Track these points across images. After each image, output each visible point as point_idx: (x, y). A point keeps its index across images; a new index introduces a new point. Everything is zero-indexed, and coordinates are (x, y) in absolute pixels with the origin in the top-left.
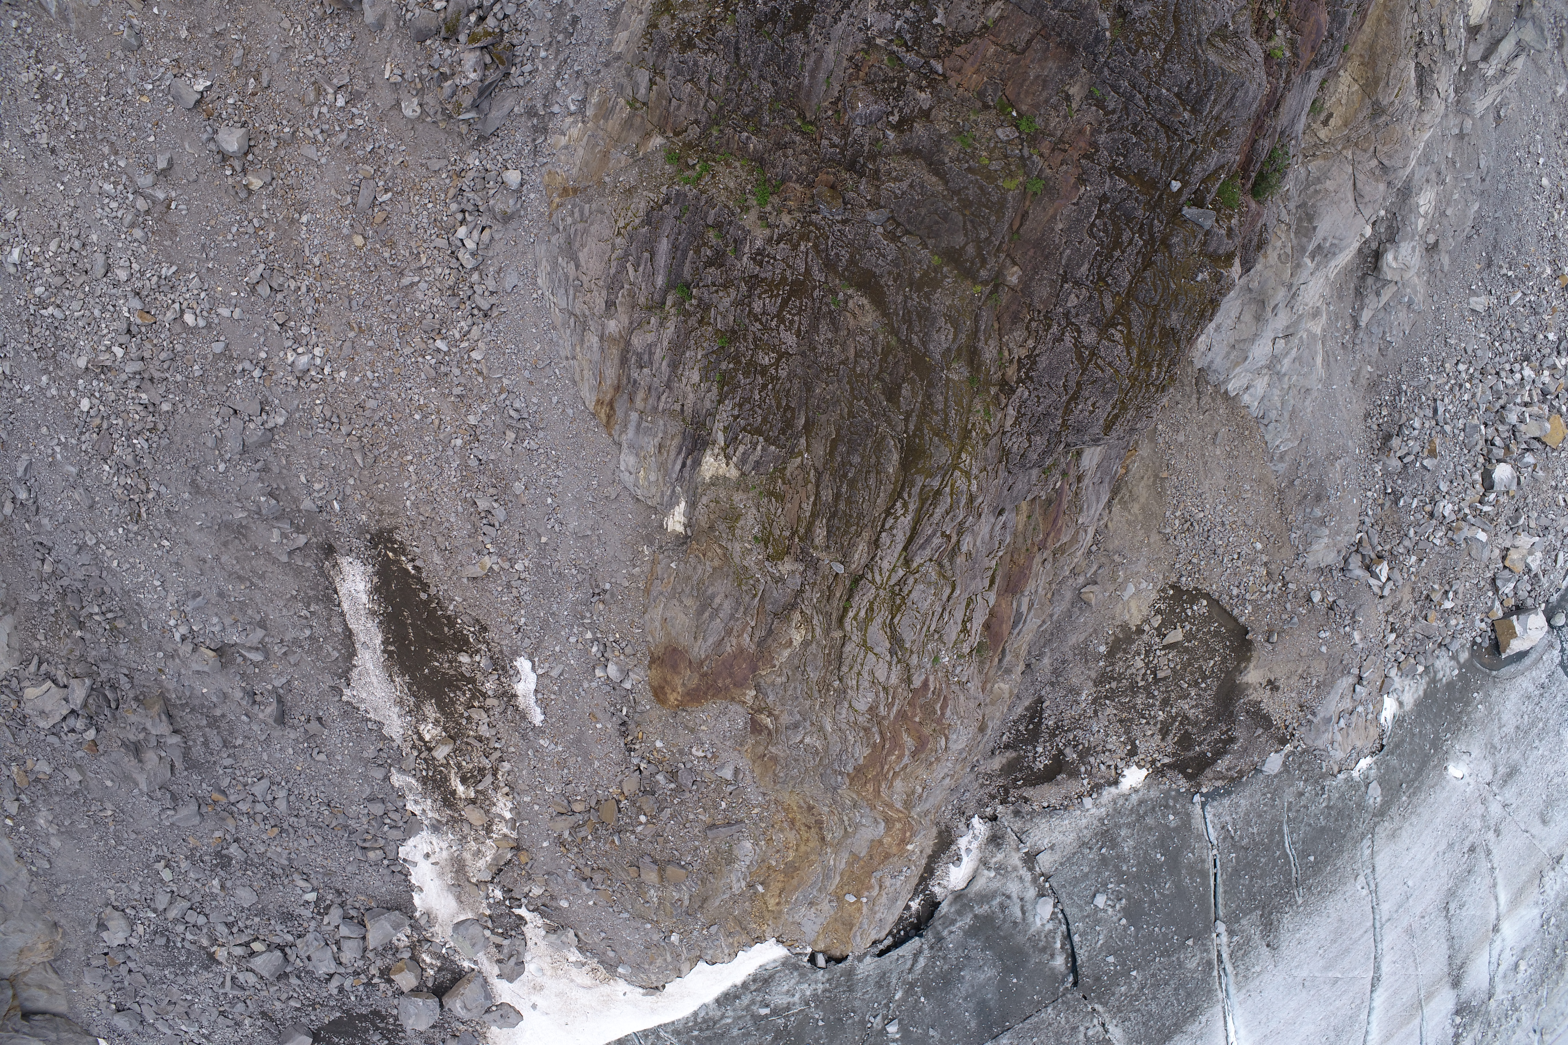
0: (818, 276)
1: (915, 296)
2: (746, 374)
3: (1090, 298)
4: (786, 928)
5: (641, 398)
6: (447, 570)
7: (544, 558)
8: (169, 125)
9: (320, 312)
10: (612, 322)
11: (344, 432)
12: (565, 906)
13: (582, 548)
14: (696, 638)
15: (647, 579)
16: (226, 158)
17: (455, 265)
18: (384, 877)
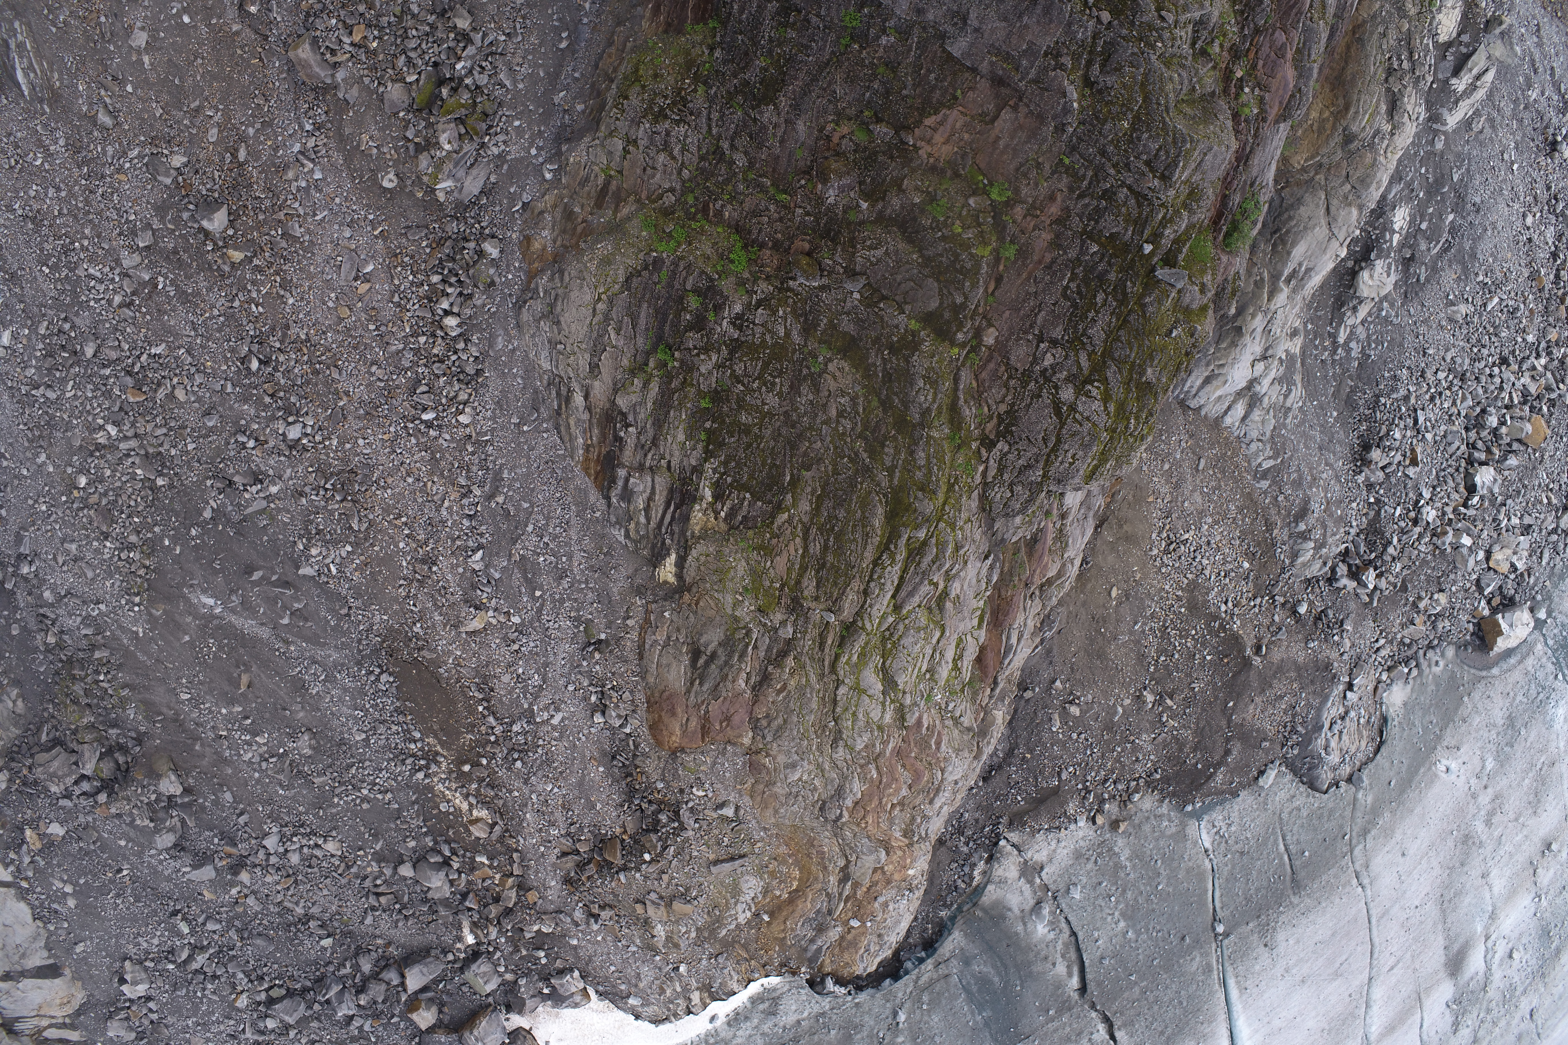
0: (798, 339)
1: (894, 359)
2: (731, 434)
3: (1066, 357)
4: (793, 953)
5: (628, 455)
6: (445, 626)
7: (540, 611)
8: (148, 203)
9: (308, 382)
10: (597, 384)
11: (338, 498)
12: (575, 942)
13: (576, 600)
14: (692, 684)
15: (641, 628)
16: (207, 234)
17: (439, 333)
18: (397, 921)
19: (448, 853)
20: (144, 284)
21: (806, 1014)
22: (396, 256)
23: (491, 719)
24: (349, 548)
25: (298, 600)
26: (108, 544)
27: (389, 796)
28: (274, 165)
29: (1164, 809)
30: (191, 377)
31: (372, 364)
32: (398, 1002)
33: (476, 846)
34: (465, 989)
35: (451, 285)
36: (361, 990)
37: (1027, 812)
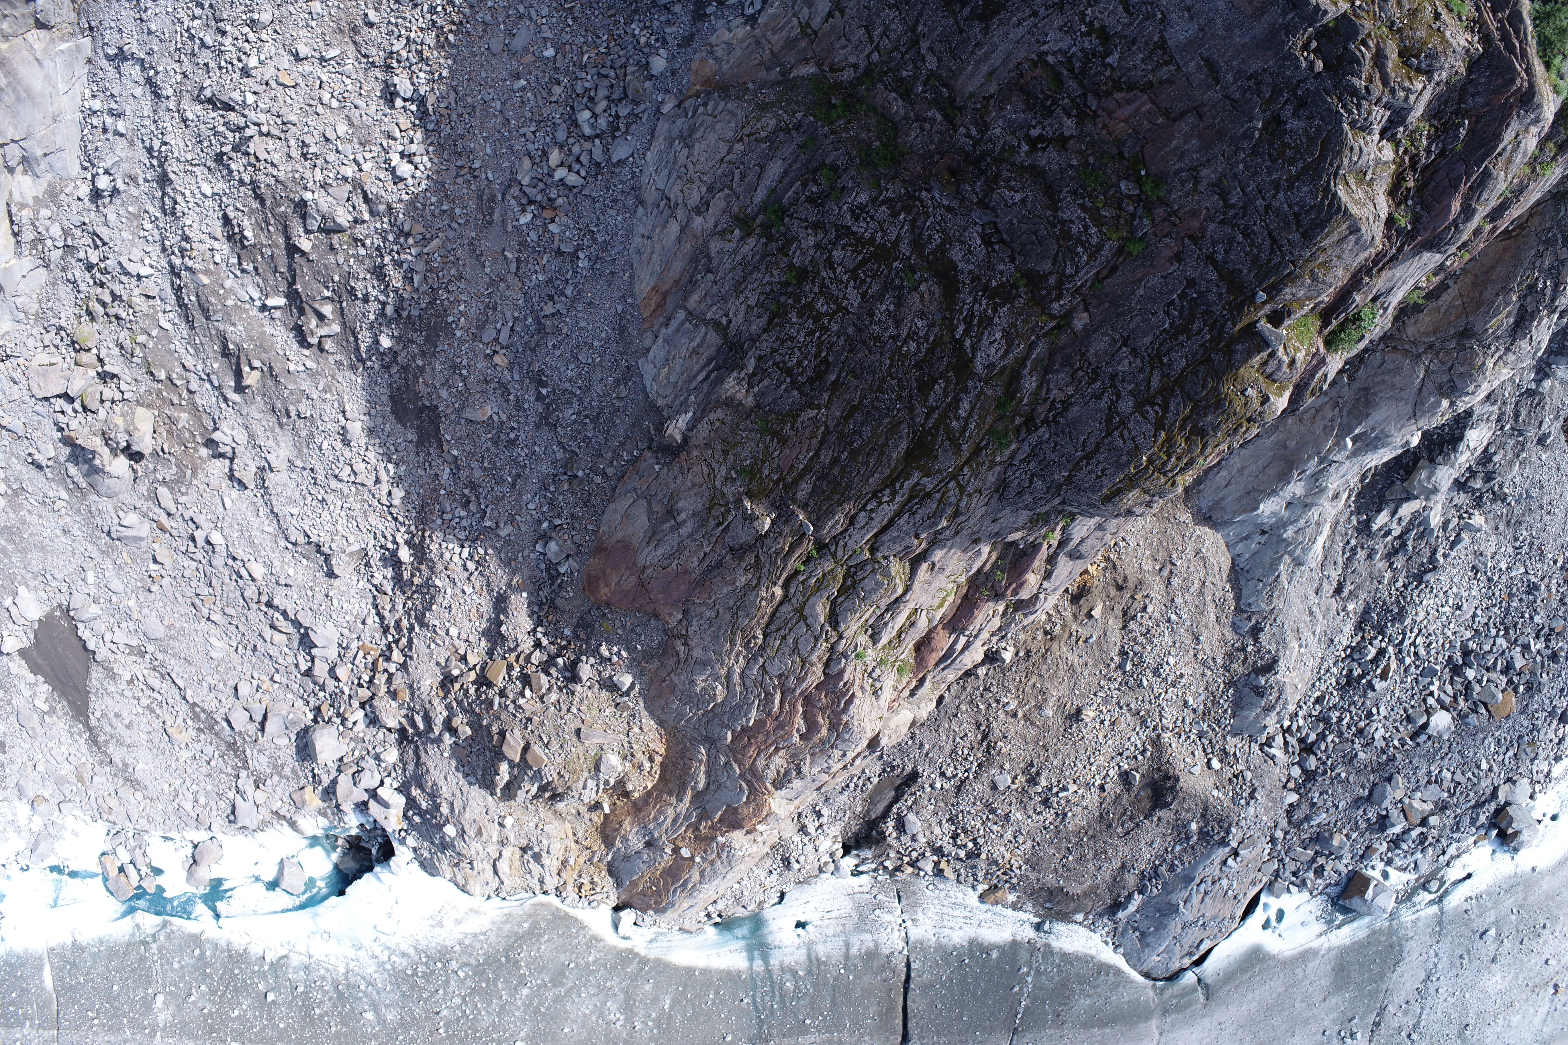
0: (905, 249)
1: (984, 302)
2: (800, 315)
3: (1141, 370)
5: (694, 301)
14: (648, 544)
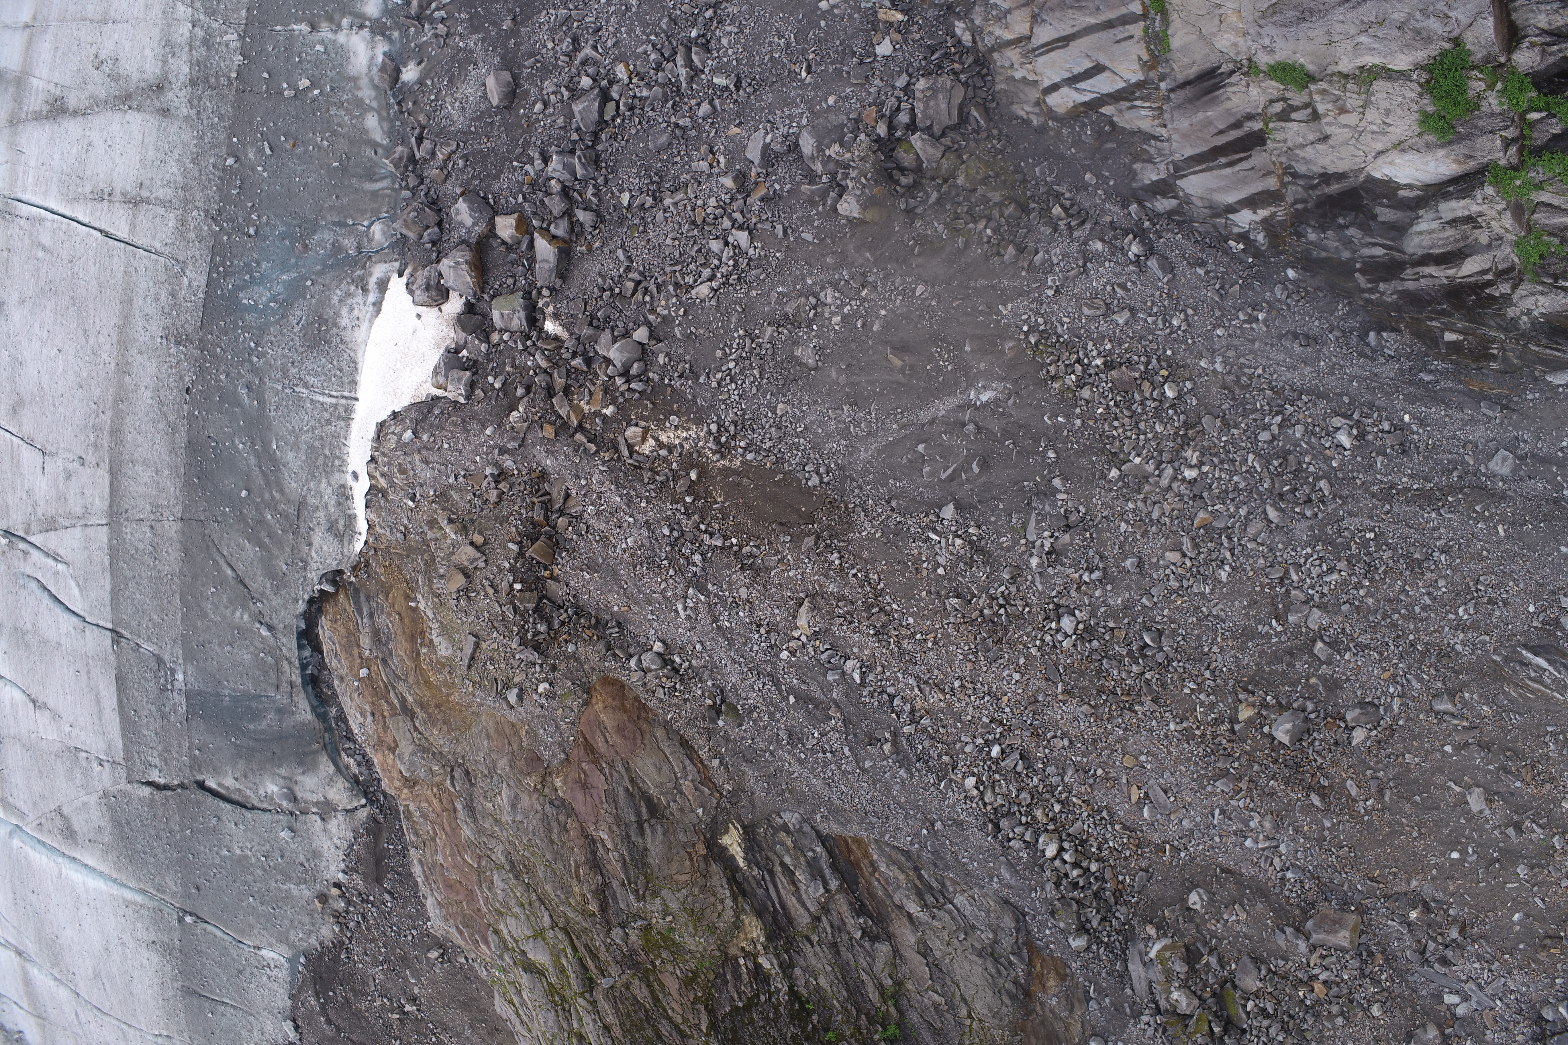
4: (372, 586)
5: (842, 906)
6: (821, 586)
7: (777, 684)
8: (1348, 680)
9: (1099, 671)
10: (913, 940)
11: (986, 611)
12: (488, 432)
13: (765, 728)
14: (632, 780)
15: (705, 766)
16: (1282, 708)
17: (1051, 827)
18: (604, 280)
19: (633, 386)
20: (1287, 609)
21: (313, 554)
22: (1137, 846)
23: (719, 543)
24: (941, 571)
25: (930, 474)
26: (1099, 362)
27: (714, 384)
28: (1286, 816)
29: (313, 941)
30: (1180, 578)
31: (1071, 742)
32: (535, 213)
33: (624, 417)
34: (510, 281)
35: (1079, 876)
36: (565, 192)
37: (376, 842)
